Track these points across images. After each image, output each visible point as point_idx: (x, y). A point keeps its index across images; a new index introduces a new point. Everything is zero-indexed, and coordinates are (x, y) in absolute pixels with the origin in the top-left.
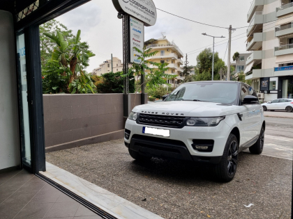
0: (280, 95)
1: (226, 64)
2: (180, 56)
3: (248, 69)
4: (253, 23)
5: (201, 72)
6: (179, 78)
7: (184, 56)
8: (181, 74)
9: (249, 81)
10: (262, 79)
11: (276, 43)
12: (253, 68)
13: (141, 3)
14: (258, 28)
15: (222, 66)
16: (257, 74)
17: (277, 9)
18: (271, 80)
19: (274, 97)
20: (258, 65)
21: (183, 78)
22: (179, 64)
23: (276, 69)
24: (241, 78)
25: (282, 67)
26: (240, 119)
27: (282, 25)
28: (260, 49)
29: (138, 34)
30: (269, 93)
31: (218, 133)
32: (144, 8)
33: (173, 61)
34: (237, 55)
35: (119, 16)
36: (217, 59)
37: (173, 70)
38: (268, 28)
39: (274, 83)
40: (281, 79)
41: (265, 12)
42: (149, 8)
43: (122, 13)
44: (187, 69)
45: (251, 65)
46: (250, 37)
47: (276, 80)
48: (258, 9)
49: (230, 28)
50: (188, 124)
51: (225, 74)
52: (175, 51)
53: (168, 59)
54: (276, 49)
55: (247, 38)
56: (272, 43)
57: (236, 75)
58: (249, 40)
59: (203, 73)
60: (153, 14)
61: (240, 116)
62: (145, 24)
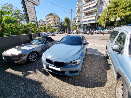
6: (60, 25)
10: (80, 25)
11: (83, 15)
14: (79, 10)
17: (83, 4)
18: (82, 25)
20: (79, 21)
23: (83, 22)
24: (75, 25)
30: (81, 28)
33: (58, 20)
34: (74, 18)
37: (58, 23)
45: (77, 21)
46: (77, 13)
49: (72, 10)
52: (58, 17)
53: (56, 20)
62: (34, 4)
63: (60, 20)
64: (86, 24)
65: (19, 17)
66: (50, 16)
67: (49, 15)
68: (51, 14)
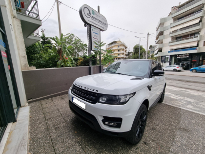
0: (170, 64)
1: (146, 50)
2: (126, 48)
3: (156, 52)
4: (159, 31)
5: (134, 54)
6: (126, 57)
7: (128, 48)
8: (126, 55)
9: (156, 57)
10: (162, 57)
11: (170, 40)
12: (158, 52)
13: (98, 18)
14: (161, 33)
15: (144, 51)
16: (160, 54)
17: (171, 24)
18: (166, 57)
19: (167, 64)
20: (160, 50)
21: (127, 57)
22: (126, 51)
23: (169, 52)
24: (152, 56)
25: (172, 51)
26: (150, 90)
27: (173, 31)
28: (162, 43)
29: (97, 35)
30: (165, 62)
31: (127, 111)
32: (100, 21)
33: (123, 50)
34: (151, 46)
35: (85, 26)
36: (141, 48)
37: (123, 54)
38: (166, 33)
39: (168, 58)
40: (171, 56)
41: (165, 25)
42: (103, 21)
43: (86, 24)
44: (129, 53)
45: (157, 50)
46: (157, 38)
47: (169, 57)
48: (161, 24)
49: (148, 34)
50: (100, 100)
51: (145, 54)
52: (124, 46)
53: (121, 49)
54: (170, 43)
55: (156, 38)
56: (167, 40)
57: (150, 55)
58: (157, 39)
59: (135, 55)
60: (106, 25)
61: (149, 88)
62: (101, 30)
63: (127, 49)
64: (176, 56)
65: (77, 48)
66: (113, 45)
67: (112, 43)
68: (114, 42)
